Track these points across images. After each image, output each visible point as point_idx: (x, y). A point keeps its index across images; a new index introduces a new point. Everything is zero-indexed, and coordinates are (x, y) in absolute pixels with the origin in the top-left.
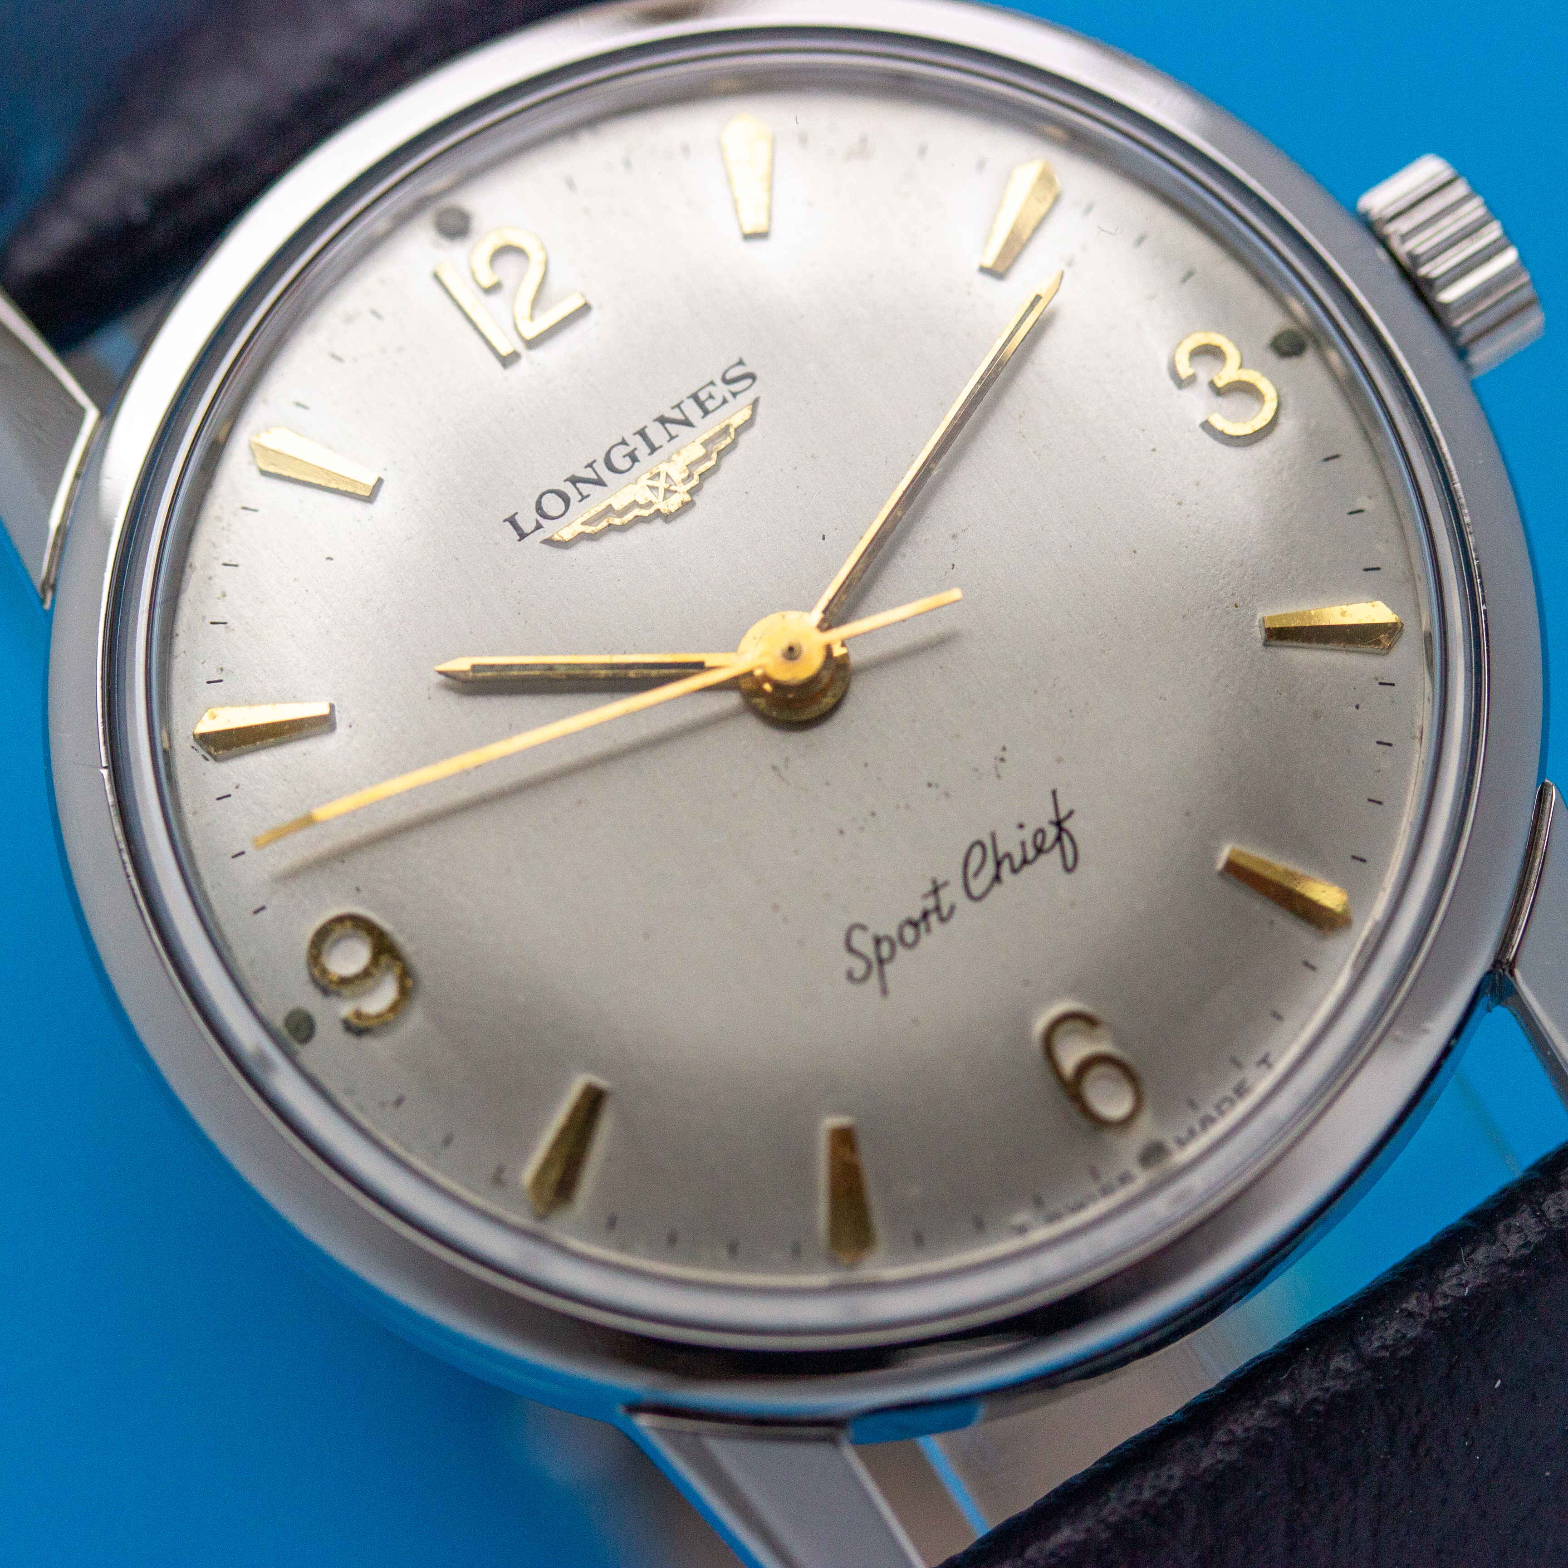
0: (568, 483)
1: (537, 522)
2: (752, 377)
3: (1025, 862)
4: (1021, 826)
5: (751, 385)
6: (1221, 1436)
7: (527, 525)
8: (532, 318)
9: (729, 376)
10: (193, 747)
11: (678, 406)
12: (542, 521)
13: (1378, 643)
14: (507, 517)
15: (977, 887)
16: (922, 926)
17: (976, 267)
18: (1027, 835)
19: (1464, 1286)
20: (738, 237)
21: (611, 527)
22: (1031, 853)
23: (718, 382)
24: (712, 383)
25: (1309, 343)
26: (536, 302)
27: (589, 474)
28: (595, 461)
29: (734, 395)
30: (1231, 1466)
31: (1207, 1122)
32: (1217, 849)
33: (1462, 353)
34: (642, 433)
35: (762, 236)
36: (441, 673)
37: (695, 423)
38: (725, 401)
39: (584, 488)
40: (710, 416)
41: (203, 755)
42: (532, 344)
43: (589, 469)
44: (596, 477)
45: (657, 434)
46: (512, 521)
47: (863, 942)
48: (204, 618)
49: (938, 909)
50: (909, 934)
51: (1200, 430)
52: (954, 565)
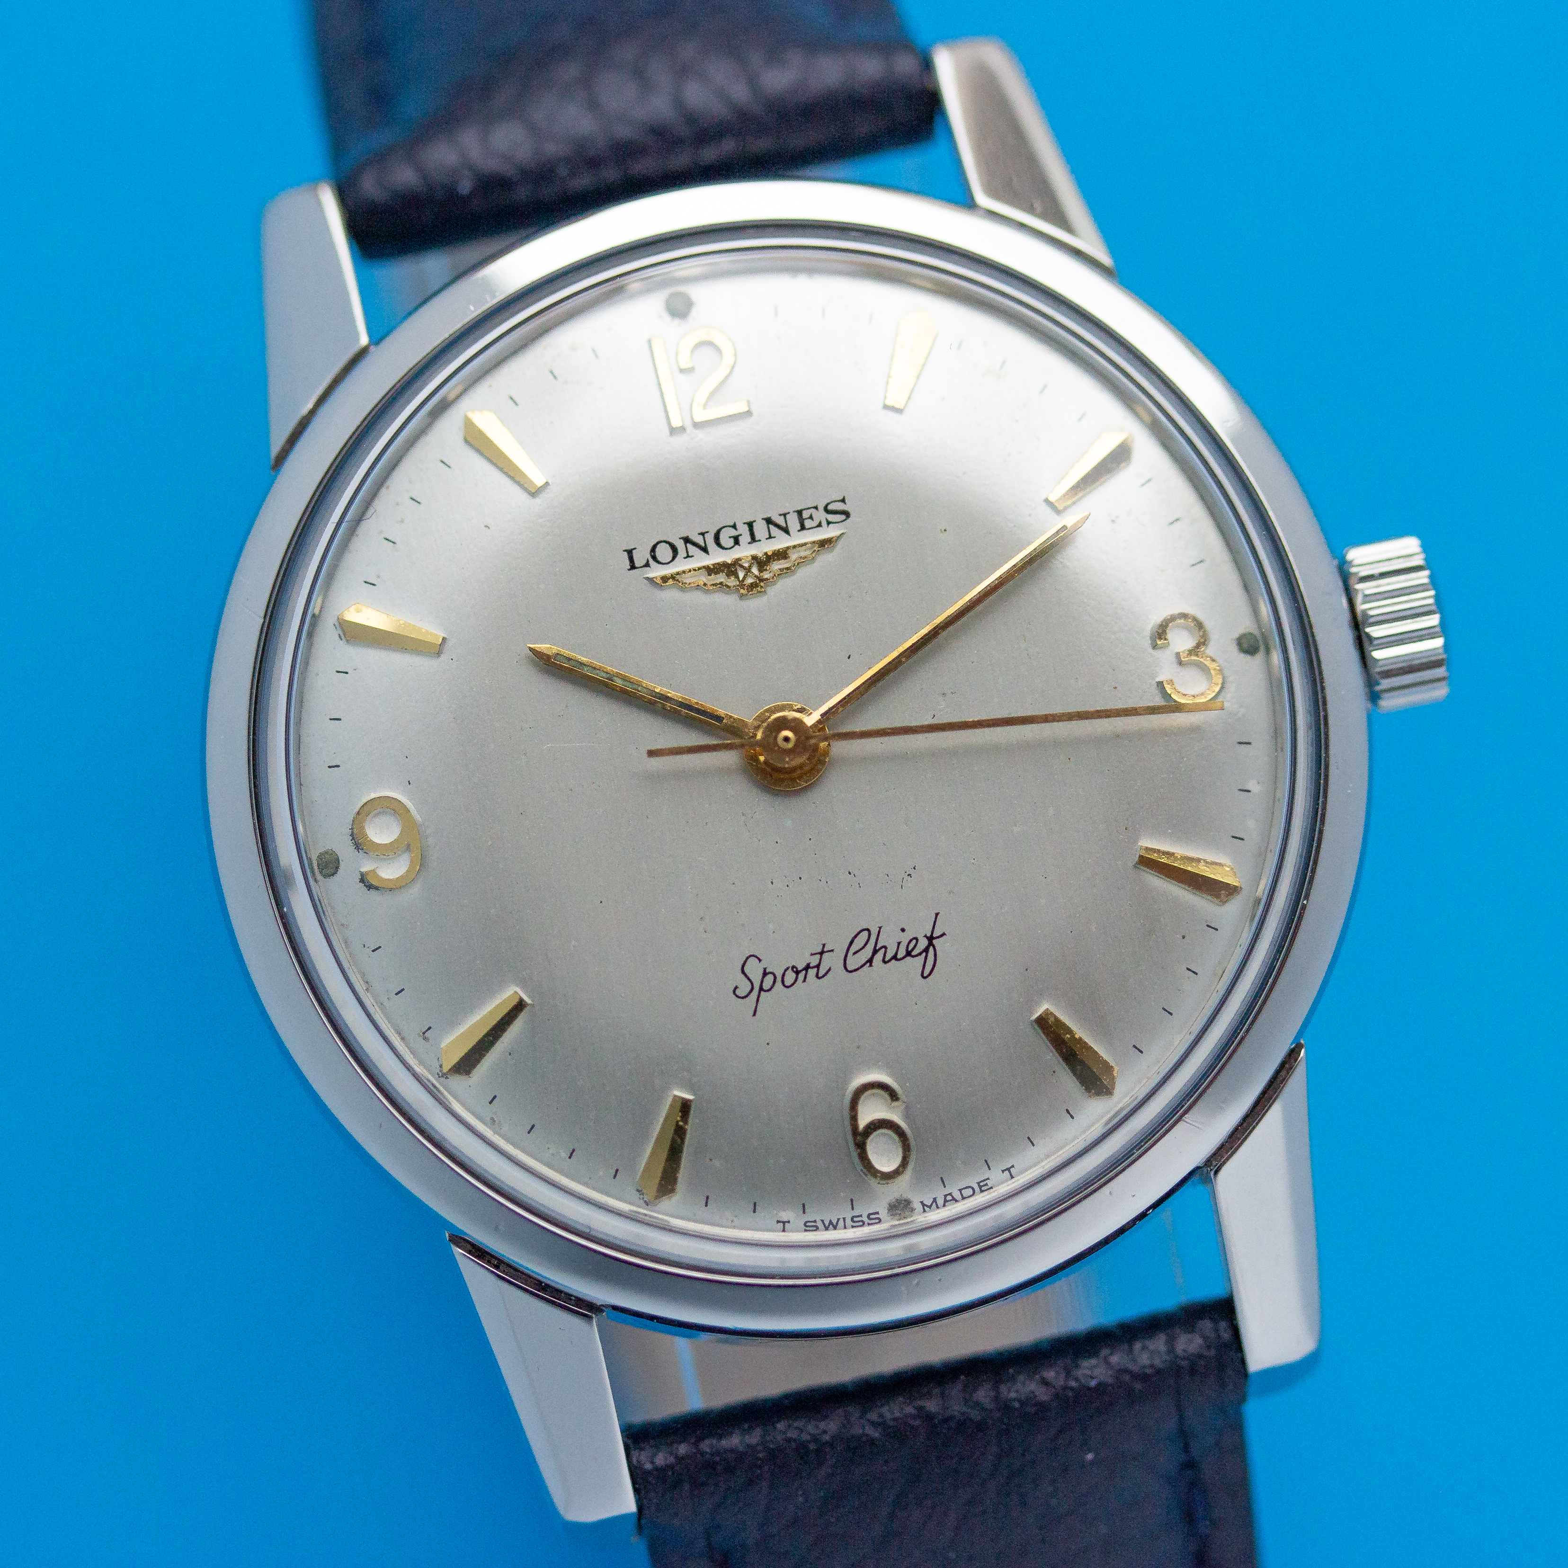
0: (682, 541)
1: (648, 561)
2: (847, 514)
3: (895, 957)
4: (903, 930)
5: (844, 521)
6: (873, 1416)
7: (639, 561)
8: (705, 406)
9: (830, 507)
10: (334, 625)
11: (785, 515)
12: (651, 562)
13: (1217, 896)
14: (627, 548)
15: (852, 964)
16: (801, 976)
17: (1044, 497)
18: (905, 938)
19: (1092, 1378)
20: (881, 405)
21: (699, 587)
22: (902, 953)
23: (821, 508)
24: (816, 508)
25: (1262, 648)
26: (713, 394)
27: (699, 540)
28: (707, 532)
29: (829, 523)
30: (872, 1442)
31: (950, 1199)
32: (1038, 1004)
33: (1374, 697)
34: (750, 525)
35: (899, 411)
36: (531, 649)
37: (791, 533)
38: (820, 525)
39: (692, 549)
40: (805, 531)
41: (339, 635)
42: (697, 425)
43: (701, 537)
44: (703, 545)
45: (760, 529)
46: (630, 552)
47: (755, 970)
48: (381, 532)
49: (818, 966)
50: (790, 977)
51: (1155, 685)
52: (934, 716)
